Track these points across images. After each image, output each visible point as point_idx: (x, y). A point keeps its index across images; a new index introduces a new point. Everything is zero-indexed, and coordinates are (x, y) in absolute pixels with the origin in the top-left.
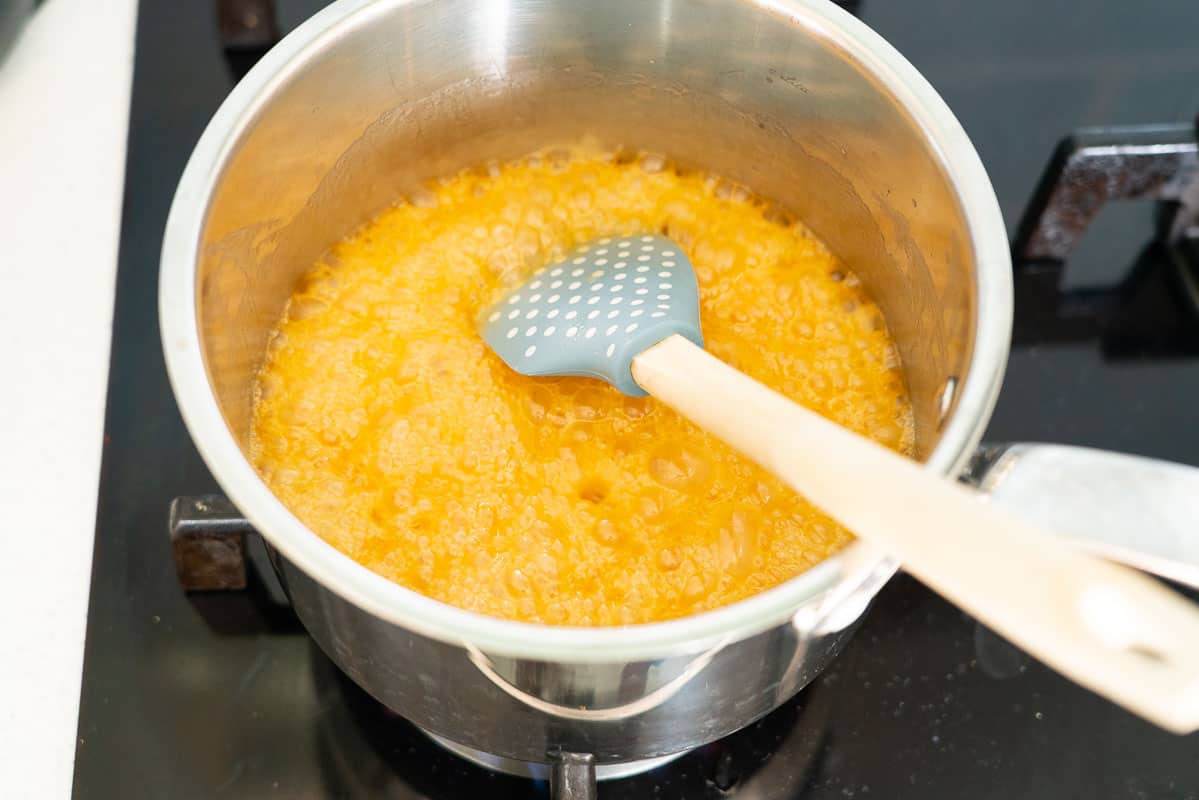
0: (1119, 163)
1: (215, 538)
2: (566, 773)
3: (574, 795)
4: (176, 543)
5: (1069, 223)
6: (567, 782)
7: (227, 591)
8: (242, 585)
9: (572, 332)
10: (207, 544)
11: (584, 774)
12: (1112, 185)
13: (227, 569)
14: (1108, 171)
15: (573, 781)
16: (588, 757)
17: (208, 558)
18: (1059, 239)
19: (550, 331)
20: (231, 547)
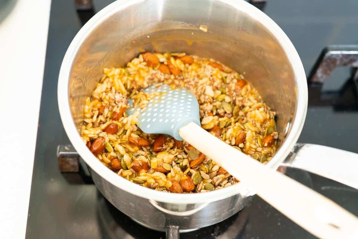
0: (341, 56)
1: (71, 157)
2: (171, 231)
3: (173, 237)
4: (59, 159)
5: (325, 72)
6: (171, 234)
7: (73, 173)
8: (77, 170)
9: (161, 120)
10: (68, 159)
11: (176, 232)
12: (338, 62)
13: (73, 166)
14: (337, 58)
15: (173, 234)
16: (178, 227)
17: (68, 163)
18: (322, 77)
19: (154, 120)
20: (75, 160)
